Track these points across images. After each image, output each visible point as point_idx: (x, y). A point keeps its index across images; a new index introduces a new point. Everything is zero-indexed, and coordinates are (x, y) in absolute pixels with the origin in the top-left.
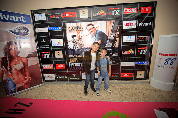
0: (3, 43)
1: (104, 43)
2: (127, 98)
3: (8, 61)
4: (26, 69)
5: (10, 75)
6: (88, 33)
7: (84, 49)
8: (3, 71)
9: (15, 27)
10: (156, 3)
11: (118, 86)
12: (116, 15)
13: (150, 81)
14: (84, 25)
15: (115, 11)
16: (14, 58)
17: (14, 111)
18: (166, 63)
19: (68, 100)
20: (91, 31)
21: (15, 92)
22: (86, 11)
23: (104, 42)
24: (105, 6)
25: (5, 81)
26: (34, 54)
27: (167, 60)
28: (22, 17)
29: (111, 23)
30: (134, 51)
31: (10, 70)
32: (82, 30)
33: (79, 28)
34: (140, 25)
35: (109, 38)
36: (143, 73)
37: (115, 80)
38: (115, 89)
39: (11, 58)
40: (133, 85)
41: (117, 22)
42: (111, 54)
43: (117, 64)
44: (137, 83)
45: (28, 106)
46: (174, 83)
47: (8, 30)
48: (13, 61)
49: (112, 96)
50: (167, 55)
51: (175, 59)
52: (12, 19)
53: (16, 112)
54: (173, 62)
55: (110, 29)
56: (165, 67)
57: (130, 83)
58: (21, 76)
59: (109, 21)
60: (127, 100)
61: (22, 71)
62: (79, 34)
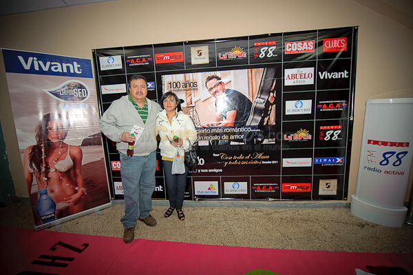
0: (37, 117)
1: (244, 116)
2: (295, 242)
3: (44, 154)
4: (78, 171)
5: (46, 183)
6: (208, 95)
7: (201, 129)
8: (31, 175)
9: (61, 84)
10: (356, 31)
11: (276, 212)
12: (268, 56)
13: (350, 204)
14: (200, 77)
15: (266, 48)
16: (55, 148)
17: (50, 261)
18: (385, 162)
19: (163, 240)
20: (214, 90)
21: (53, 219)
22: (205, 49)
23: (242, 114)
24: (245, 38)
25: (36, 194)
26: (95, 139)
27: (387, 156)
28: (75, 63)
29: (259, 74)
30: (311, 133)
31: (45, 172)
32: (197, 89)
33: (190, 85)
34: (322, 78)
35: (254, 105)
36: (334, 183)
37: (270, 199)
38: (269, 219)
39: (50, 148)
40: (310, 210)
41: (272, 72)
42: (260, 140)
43: (274, 162)
44: (320, 207)
45: (80, 251)
46: (407, 209)
47: (46, 91)
48: (53, 153)
49: (262, 235)
50: (385, 144)
51: (405, 153)
52: (56, 69)
53: (54, 261)
54: (399, 159)
55: (256, 86)
56: (383, 172)
57: (305, 206)
58: (66, 184)
59: (253, 70)
60: (295, 246)
61: (69, 174)
62: (190, 97)
